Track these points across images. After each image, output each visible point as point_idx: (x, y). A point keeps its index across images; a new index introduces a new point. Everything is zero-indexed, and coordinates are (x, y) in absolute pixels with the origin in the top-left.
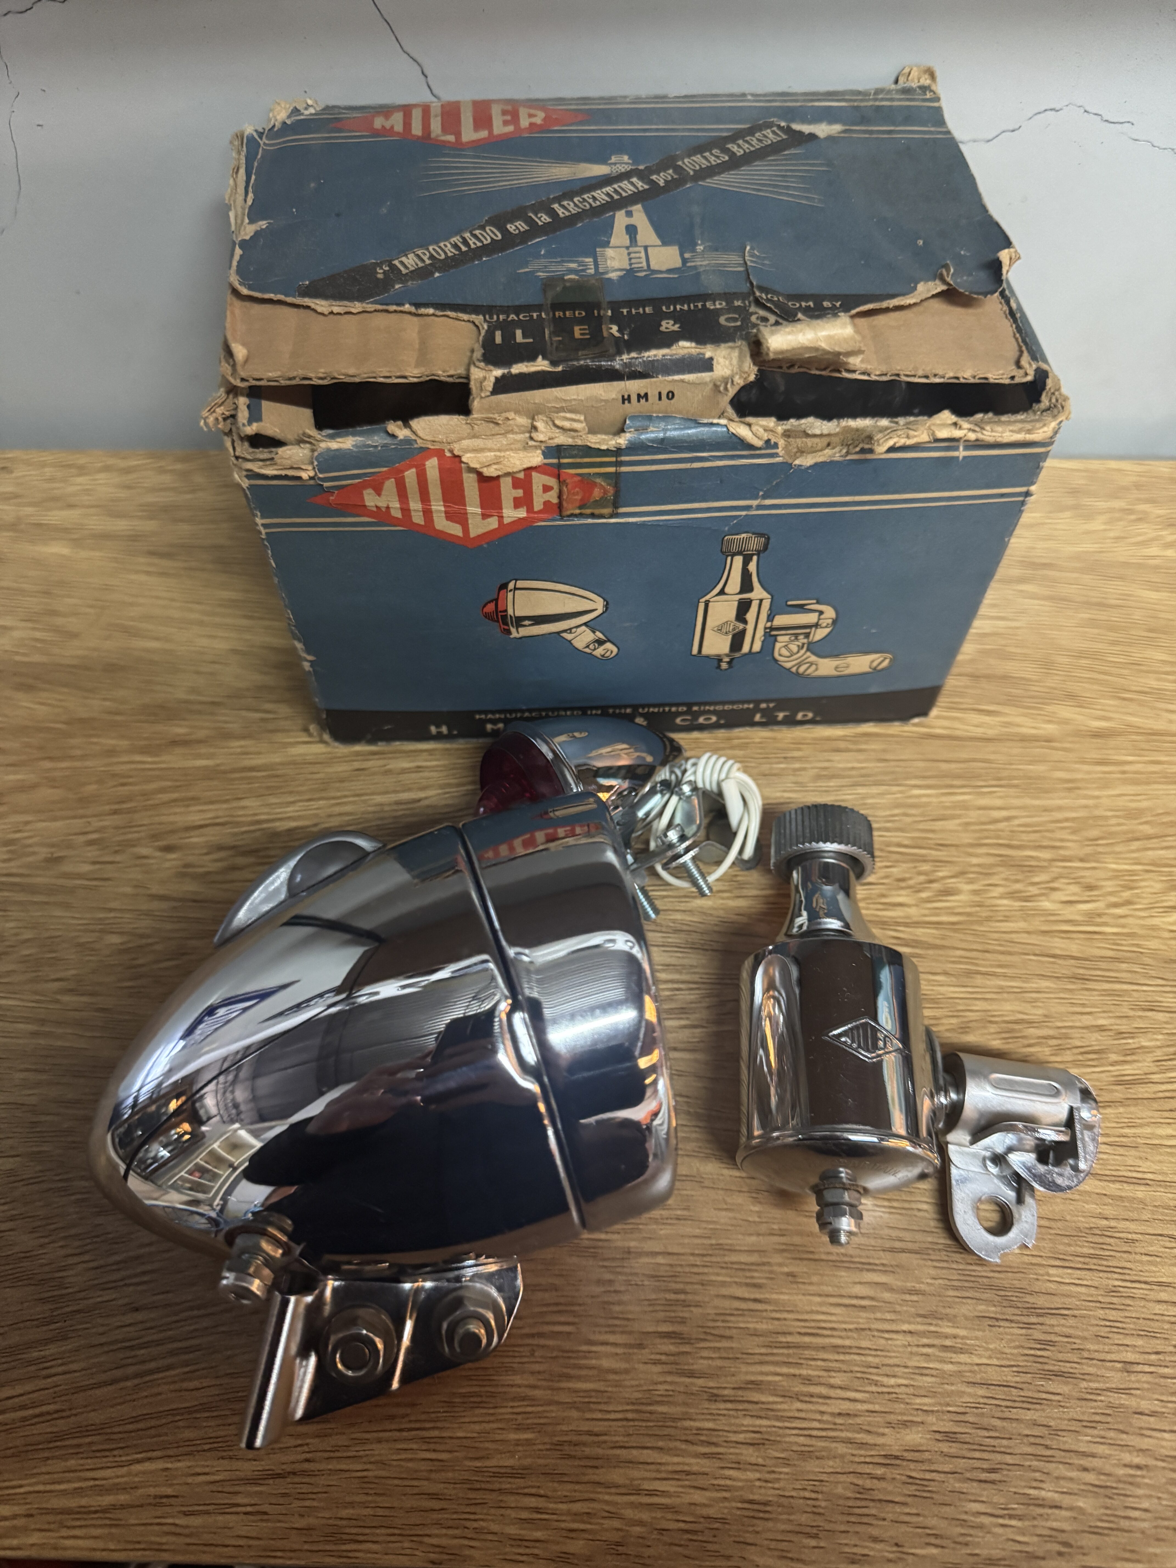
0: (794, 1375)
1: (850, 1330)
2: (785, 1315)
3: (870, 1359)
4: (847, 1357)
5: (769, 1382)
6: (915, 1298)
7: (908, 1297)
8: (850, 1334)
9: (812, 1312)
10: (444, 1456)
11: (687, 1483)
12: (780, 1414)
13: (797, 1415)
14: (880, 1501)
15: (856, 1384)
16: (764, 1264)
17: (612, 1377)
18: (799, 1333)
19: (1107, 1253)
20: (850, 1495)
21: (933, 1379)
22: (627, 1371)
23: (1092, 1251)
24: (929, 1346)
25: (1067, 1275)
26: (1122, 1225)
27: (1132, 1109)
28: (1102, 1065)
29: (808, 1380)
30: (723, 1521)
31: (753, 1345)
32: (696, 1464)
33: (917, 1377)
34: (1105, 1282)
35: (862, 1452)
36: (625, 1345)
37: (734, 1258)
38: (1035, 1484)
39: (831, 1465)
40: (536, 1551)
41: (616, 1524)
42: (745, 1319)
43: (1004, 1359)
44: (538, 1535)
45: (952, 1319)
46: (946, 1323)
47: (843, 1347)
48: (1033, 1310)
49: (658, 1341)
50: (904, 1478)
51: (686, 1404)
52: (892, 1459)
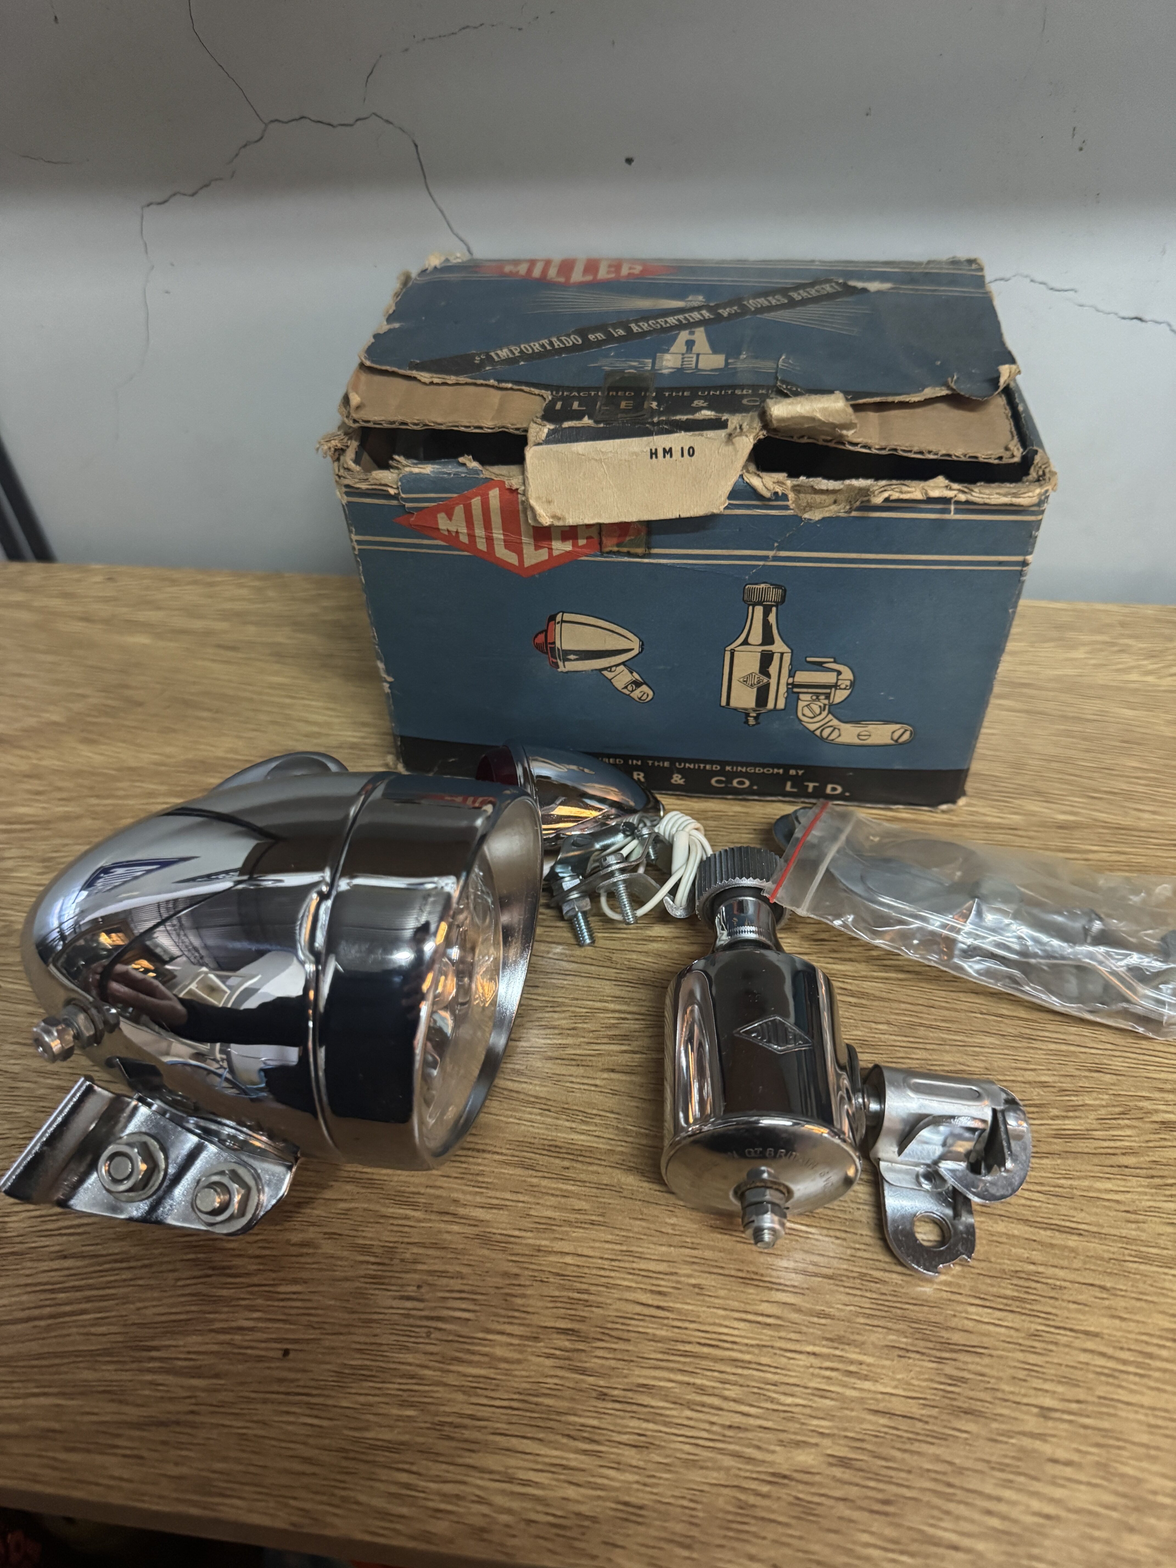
0: (689, 1384)
1: (752, 1346)
2: (687, 1325)
3: (769, 1376)
4: (746, 1372)
5: (661, 1387)
6: (823, 1321)
7: (815, 1320)
8: (751, 1349)
9: (714, 1324)
10: (325, 1423)
11: (562, 1477)
12: (667, 1419)
13: (686, 1422)
14: (763, 1519)
15: (751, 1399)
16: (672, 1274)
17: (503, 1365)
18: (699, 1343)
19: (1033, 1297)
20: (731, 1509)
21: (832, 1403)
22: (519, 1362)
23: (1016, 1294)
24: (832, 1369)
25: (986, 1315)
26: (1050, 1271)
27: (1070, 1162)
28: (1042, 1119)
29: (701, 1390)
30: (594, 1519)
31: (649, 1349)
32: (574, 1459)
33: (816, 1399)
34: (1026, 1325)
35: (749, 1467)
36: (521, 1337)
37: (643, 1265)
38: (932, 1521)
39: (714, 1476)
40: (398, 1527)
41: (484, 1509)
42: (645, 1324)
43: (910, 1390)
44: (404, 1511)
45: (860, 1345)
46: (852, 1349)
47: (742, 1361)
48: (947, 1345)
49: (555, 1336)
50: (791, 1499)
51: (573, 1399)
52: (780, 1478)
